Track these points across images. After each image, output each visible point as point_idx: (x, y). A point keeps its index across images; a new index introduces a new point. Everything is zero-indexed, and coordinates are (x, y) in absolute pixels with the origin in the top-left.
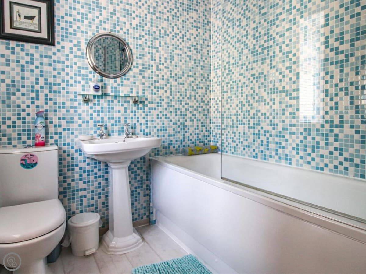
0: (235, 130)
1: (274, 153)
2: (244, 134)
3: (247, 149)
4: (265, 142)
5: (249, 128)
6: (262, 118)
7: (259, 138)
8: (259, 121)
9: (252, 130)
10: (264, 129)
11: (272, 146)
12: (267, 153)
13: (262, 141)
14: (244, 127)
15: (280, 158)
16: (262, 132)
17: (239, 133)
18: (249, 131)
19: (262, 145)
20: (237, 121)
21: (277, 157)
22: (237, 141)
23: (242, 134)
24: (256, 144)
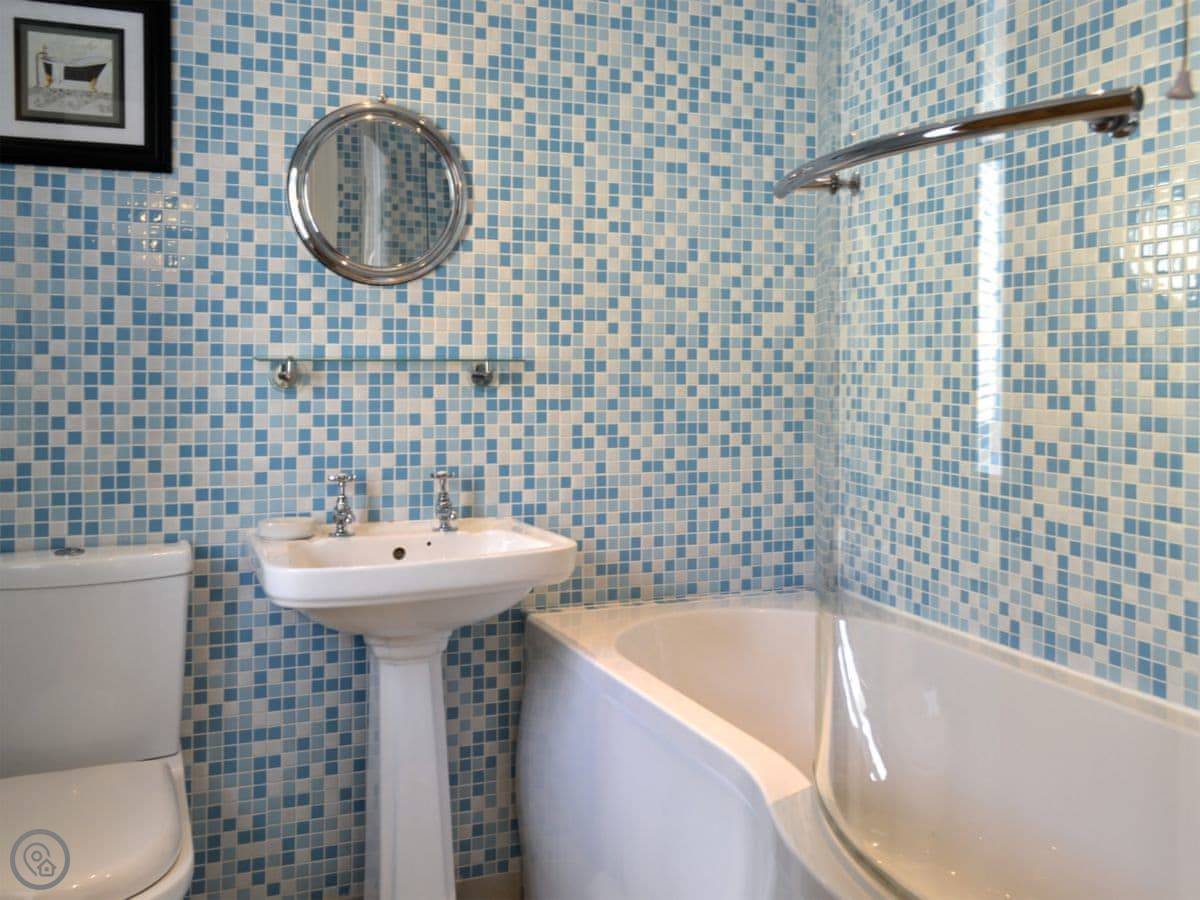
0: (927, 503)
1: (1087, 634)
2: (965, 526)
3: (975, 597)
4: (1050, 578)
5: (984, 501)
6: (1040, 463)
7: (1027, 555)
8: (1028, 477)
9: (995, 515)
10: (1048, 515)
11: (1082, 598)
12: (1062, 628)
13: (1038, 571)
14: (965, 498)
15: (1115, 658)
16: (1038, 529)
17: (945, 521)
18: (984, 518)
19: (1038, 588)
20: (936, 464)
21: (1102, 653)
22: (936, 558)
23: (955, 527)
24: (1015, 583)
